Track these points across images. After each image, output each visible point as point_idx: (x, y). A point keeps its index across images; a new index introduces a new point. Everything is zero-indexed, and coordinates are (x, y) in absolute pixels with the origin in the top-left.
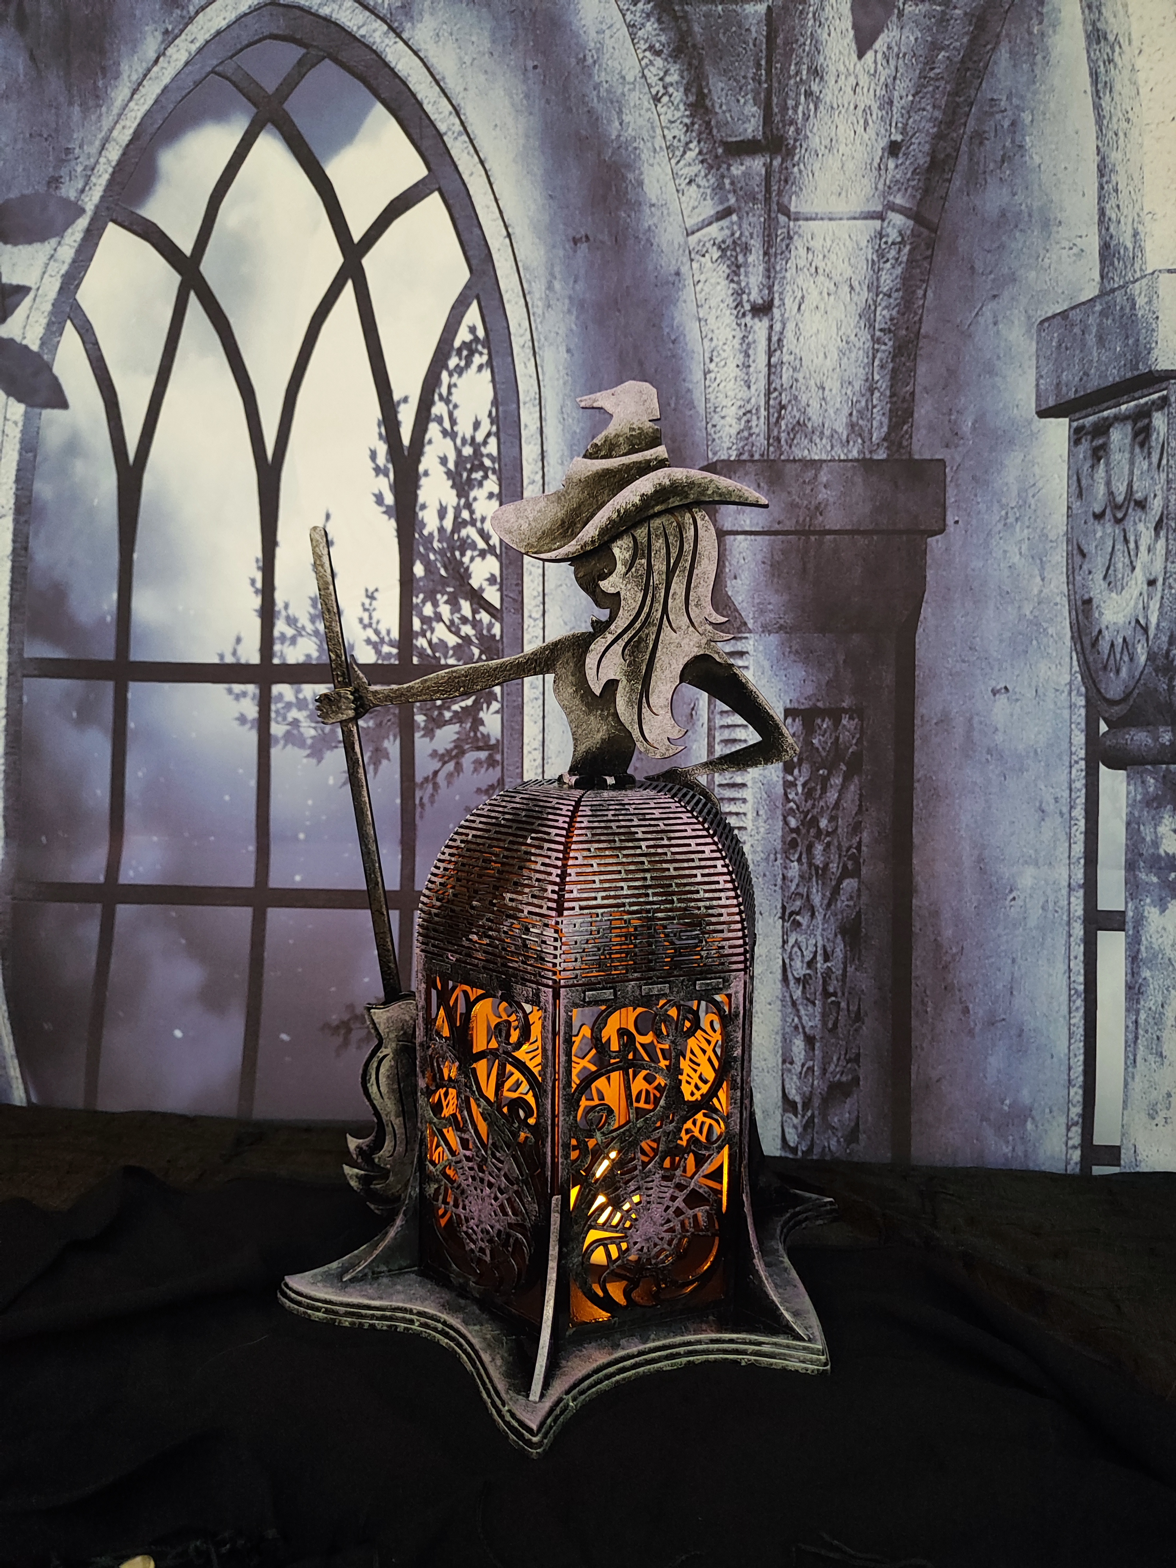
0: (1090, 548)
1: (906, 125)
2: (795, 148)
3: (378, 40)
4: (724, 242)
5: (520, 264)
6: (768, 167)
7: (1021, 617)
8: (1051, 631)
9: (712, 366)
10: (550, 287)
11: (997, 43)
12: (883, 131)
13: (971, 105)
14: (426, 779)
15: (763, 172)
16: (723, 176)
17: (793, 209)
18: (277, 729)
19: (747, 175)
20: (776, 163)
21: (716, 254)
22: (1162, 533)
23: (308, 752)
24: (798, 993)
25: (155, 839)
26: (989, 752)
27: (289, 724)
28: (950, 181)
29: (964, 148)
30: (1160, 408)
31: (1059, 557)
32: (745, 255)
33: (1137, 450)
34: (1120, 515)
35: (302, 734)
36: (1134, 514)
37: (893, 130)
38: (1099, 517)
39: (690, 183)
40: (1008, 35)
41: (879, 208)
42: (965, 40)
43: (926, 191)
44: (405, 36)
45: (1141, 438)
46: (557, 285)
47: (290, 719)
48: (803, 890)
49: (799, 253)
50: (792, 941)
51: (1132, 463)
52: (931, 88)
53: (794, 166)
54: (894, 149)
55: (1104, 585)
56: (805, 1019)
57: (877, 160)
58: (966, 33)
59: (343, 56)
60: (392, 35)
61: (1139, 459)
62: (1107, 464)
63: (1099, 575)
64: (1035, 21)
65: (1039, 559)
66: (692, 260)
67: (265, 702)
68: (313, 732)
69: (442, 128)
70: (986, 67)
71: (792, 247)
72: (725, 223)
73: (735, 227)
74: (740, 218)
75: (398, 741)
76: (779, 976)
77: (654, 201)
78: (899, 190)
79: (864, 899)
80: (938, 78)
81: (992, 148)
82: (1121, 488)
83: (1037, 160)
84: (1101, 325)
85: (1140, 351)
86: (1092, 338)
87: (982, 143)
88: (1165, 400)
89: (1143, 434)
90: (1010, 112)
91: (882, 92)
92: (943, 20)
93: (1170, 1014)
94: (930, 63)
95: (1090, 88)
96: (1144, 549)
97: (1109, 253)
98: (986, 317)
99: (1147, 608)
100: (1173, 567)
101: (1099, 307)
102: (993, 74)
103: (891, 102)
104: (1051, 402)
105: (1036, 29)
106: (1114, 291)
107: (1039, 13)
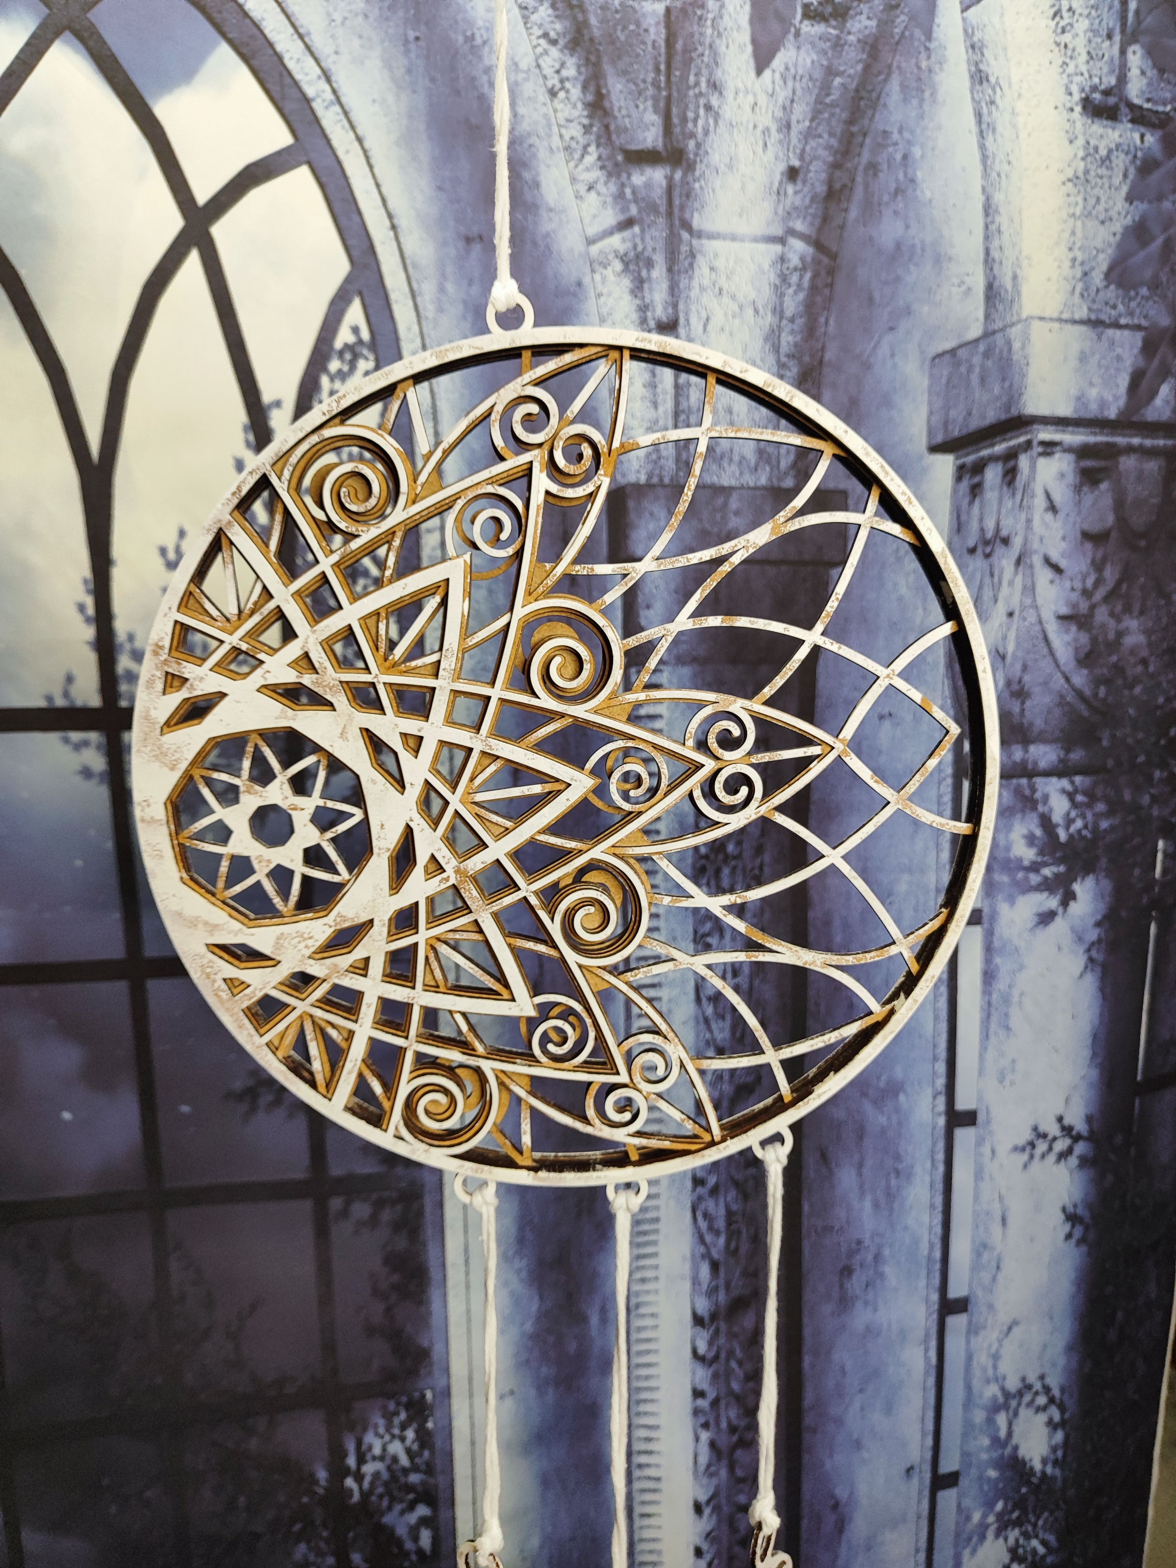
1: (803, 151)
2: (695, 162)
4: (626, 254)
5: (408, 262)
6: (670, 179)
10: (442, 289)
11: (889, 75)
12: (781, 155)
13: (865, 135)
15: (664, 183)
16: (623, 185)
17: (695, 226)
19: (648, 185)
20: (678, 175)
21: (618, 266)
22: (1021, 569)
28: (847, 210)
29: (859, 179)
30: (1026, 450)
32: (649, 271)
33: (1005, 488)
34: (988, 550)
37: (791, 155)
38: (972, 551)
39: (590, 188)
40: (899, 67)
41: (781, 232)
42: (859, 67)
43: (825, 219)
45: (1009, 478)
46: (450, 287)
49: (702, 272)
51: (1000, 501)
52: (826, 115)
53: (694, 181)
54: (792, 174)
56: (715, 1034)
57: (776, 184)
58: (860, 61)
61: (1007, 496)
62: (982, 502)
64: (923, 55)
66: (593, 271)
67: (114, 752)
69: (310, 92)
70: (879, 97)
71: (695, 266)
72: (627, 234)
73: (638, 241)
74: (643, 231)
77: (552, 204)
78: (798, 217)
80: (833, 105)
81: (887, 180)
82: (990, 525)
83: (928, 194)
84: (982, 366)
85: (1013, 395)
86: (975, 378)
87: (875, 175)
88: (1028, 445)
89: (1010, 475)
90: (901, 147)
91: (779, 114)
92: (838, 44)
93: (1016, 993)
94: (825, 88)
95: (974, 128)
96: (1005, 583)
97: (992, 293)
98: (884, 349)
99: (1005, 638)
100: (1028, 601)
101: (982, 348)
102: (885, 106)
103: (788, 126)
104: (939, 439)
105: (924, 64)
106: (994, 332)
107: (927, 49)
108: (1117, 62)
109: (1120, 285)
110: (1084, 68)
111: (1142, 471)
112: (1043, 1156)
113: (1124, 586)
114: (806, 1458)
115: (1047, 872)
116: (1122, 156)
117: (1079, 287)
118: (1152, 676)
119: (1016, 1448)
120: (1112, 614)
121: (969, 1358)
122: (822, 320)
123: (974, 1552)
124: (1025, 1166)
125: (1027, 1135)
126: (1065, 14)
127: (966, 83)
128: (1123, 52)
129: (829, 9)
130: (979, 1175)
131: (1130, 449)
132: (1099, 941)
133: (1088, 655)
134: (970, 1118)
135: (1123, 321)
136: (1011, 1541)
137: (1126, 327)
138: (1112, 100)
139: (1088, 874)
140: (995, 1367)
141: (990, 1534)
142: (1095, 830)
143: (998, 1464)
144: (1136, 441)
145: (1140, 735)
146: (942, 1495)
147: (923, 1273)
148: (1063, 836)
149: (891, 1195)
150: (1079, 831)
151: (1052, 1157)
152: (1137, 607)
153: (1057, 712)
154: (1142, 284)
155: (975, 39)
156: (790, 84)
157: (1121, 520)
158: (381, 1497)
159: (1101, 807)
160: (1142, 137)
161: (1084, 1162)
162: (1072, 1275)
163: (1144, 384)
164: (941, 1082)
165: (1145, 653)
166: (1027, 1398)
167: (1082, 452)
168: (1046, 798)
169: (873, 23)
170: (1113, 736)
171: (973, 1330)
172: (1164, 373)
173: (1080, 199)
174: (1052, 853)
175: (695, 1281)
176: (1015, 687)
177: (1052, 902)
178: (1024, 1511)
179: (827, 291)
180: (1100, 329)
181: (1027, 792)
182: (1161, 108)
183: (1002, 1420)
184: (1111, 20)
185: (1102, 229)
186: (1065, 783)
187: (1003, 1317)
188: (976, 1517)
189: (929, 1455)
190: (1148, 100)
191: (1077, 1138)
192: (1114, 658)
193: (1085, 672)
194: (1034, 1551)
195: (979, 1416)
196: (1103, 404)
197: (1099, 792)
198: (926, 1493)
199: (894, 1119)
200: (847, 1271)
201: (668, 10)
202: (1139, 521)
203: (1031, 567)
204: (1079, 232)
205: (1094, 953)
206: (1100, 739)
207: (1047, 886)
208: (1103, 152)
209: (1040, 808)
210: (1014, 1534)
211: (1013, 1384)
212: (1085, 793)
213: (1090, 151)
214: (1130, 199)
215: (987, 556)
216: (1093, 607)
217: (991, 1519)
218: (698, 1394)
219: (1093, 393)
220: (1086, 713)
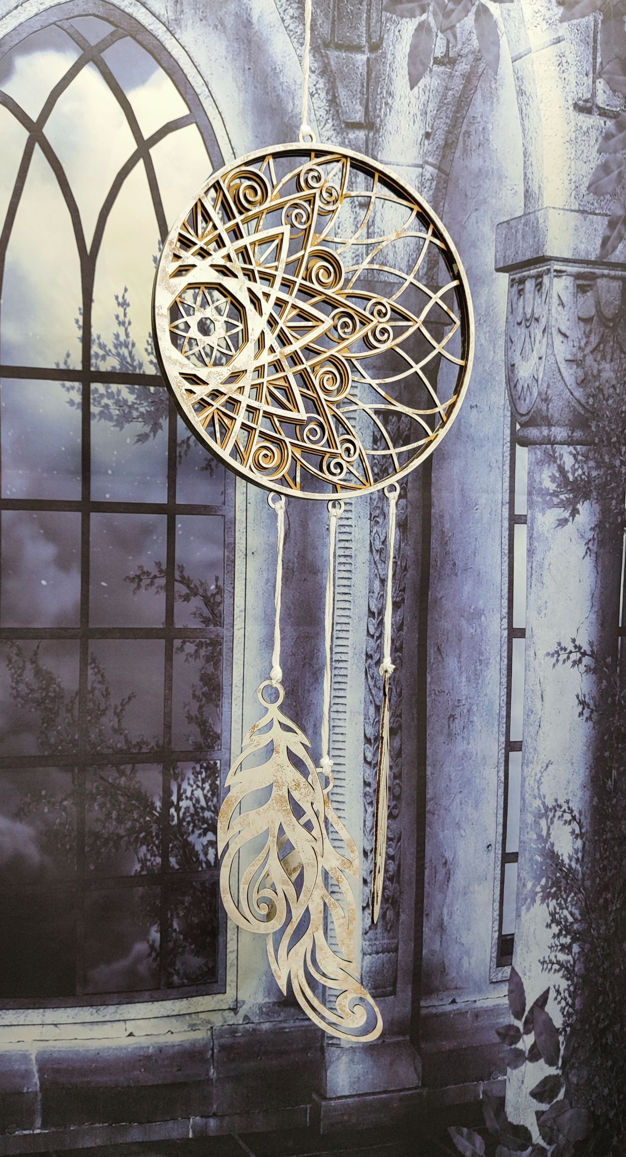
0: (515, 339)
1: (433, 125)
2: (380, 129)
3: (161, 35)
6: (367, 136)
7: (485, 371)
8: (497, 378)
9: (339, 231)
11: (476, 90)
12: (422, 126)
13: (464, 118)
14: (183, 442)
15: (364, 138)
16: (344, 138)
17: (379, 158)
18: (94, 409)
19: (357, 138)
20: (371, 135)
22: (546, 335)
23: (115, 423)
24: (377, 558)
25: (21, 472)
26: (468, 437)
27: (103, 407)
28: (454, 153)
29: (461, 138)
30: (547, 274)
31: (501, 342)
33: (537, 293)
34: (528, 324)
35: (110, 413)
36: (534, 324)
37: (427, 126)
38: (519, 324)
40: (481, 87)
41: (421, 163)
42: (461, 87)
43: (443, 157)
44: (177, 36)
45: (538, 287)
47: (103, 404)
48: (380, 505)
50: (374, 531)
51: (534, 299)
52: (444, 108)
53: (379, 137)
54: (427, 135)
55: (520, 357)
56: (380, 570)
57: (420, 140)
58: (461, 84)
59: (139, 37)
60: (168, 33)
61: (537, 297)
62: (524, 298)
63: (518, 352)
64: (493, 82)
65: (493, 342)
67: (86, 394)
68: (117, 412)
69: (197, 90)
70: (471, 100)
75: (168, 420)
76: (368, 549)
78: (430, 155)
79: (409, 509)
80: (448, 104)
81: (474, 140)
82: (529, 311)
83: (495, 146)
84: (523, 229)
85: (540, 245)
86: (520, 236)
87: (469, 137)
88: (549, 270)
89: (539, 286)
90: (482, 124)
91: (421, 107)
92: (451, 76)
93: (546, 563)
94: (444, 96)
95: (518, 116)
96: (537, 342)
97: (528, 194)
98: (473, 219)
99: (537, 370)
100: (550, 352)
101: (523, 221)
102: (474, 105)
103: (426, 113)
104: (501, 265)
105: (493, 86)
106: (529, 213)
107: (495, 79)
108: (591, 87)
109: (595, 193)
110: (574, 89)
111: (609, 287)
112: (564, 661)
113: (602, 346)
114: (428, 829)
115: (562, 497)
116: (595, 131)
117: (574, 193)
118: (618, 395)
119: (553, 845)
120: (595, 360)
121: (524, 780)
122: (442, 204)
123: (528, 909)
124: (554, 665)
125: (555, 648)
126: (564, 64)
127: (515, 95)
128: (594, 82)
129: (447, 60)
130: (527, 668)
131: (603, 276)
132: (594, 539)
133: (583, 381)
134: (521, 633)
135: (597, 211)
136: (551, 908)
137: (599, 214)
138: (589, 105)
139: (586, 500)
140: (538, 788)
141: (538, 898)
142: (589, 476)
143: (543, 852)
144: (606, 272)
145: (613, 427)
146: (507, 865)
147: (496, 724)
148: (571, 479)
149: (477, 675)
150: (581, 476)
151: (569, 663)
152: (609, 357)
153: (567, 410)
154: (607, 193)
155: (519, 75)
156: (427, 93)
157: (599, 311)
158: (188, 823)
159: (592, 463)
160: (605, 122)
161: (588, 669)
162: (584, 739)
163: (610, 243)
164: (505, 610)
165: (614, 382)
166: (559, 813)
167: (578, 276)
168: (561, 456)
169: (469, 67)
170: (598, 426)
171: (525, 763)
172: (620, 238)
173: (573, 151)
174: (566, 487)
175: (366, 716)
176: (544, 396)
177: (567, 514)
178: (559, 888)
179: (444, 191)
180: (585, 215)
181: (551, 453)
182: (614, 109)
183: (543, 823)
184: (588, 67)
185: (585, 165)
186: (571, 448)
187: (543, 758)
188: (529, 885)
189: (500, 839)
190: (608, 105)
191: (584, 654)
192: (597, 384)
193: (581, 390)
194: (566, 920)
195: (530, 819)
196: (587, 253)
197: (591, 455)
198: (499, 863)
199: (479, 632)
200: (452, 717)
201: (368, 58)
202: (609, 312)
203: (551, 334)
204: (573, 167)
205: (590, 545)
206: (590, 427)
207: (563, 505)
208: (584, 129)
209: (558, 461)
210: (553, 903)
211: (550, 803)
212: (582, 455)
213: (578, 128)
214: (599, 152)
215: (527, 327)
216: (585, 356)
217: (538, 889)
218: (367, 784)
219: (583, 246)
220: (582, 412)
